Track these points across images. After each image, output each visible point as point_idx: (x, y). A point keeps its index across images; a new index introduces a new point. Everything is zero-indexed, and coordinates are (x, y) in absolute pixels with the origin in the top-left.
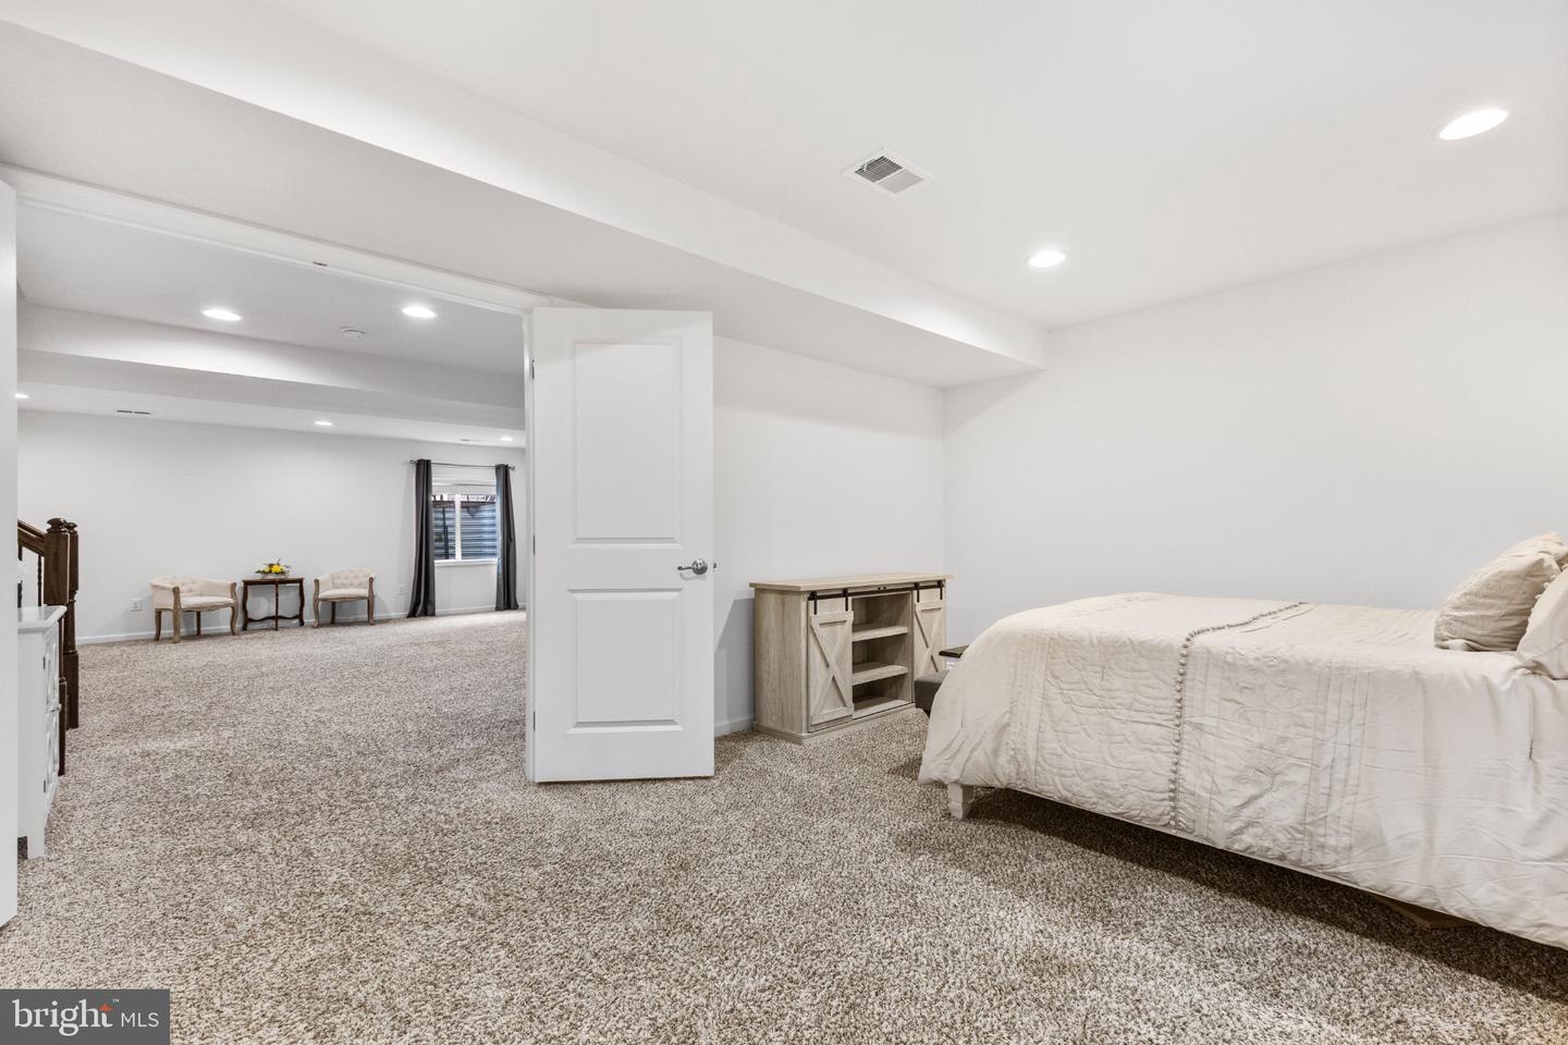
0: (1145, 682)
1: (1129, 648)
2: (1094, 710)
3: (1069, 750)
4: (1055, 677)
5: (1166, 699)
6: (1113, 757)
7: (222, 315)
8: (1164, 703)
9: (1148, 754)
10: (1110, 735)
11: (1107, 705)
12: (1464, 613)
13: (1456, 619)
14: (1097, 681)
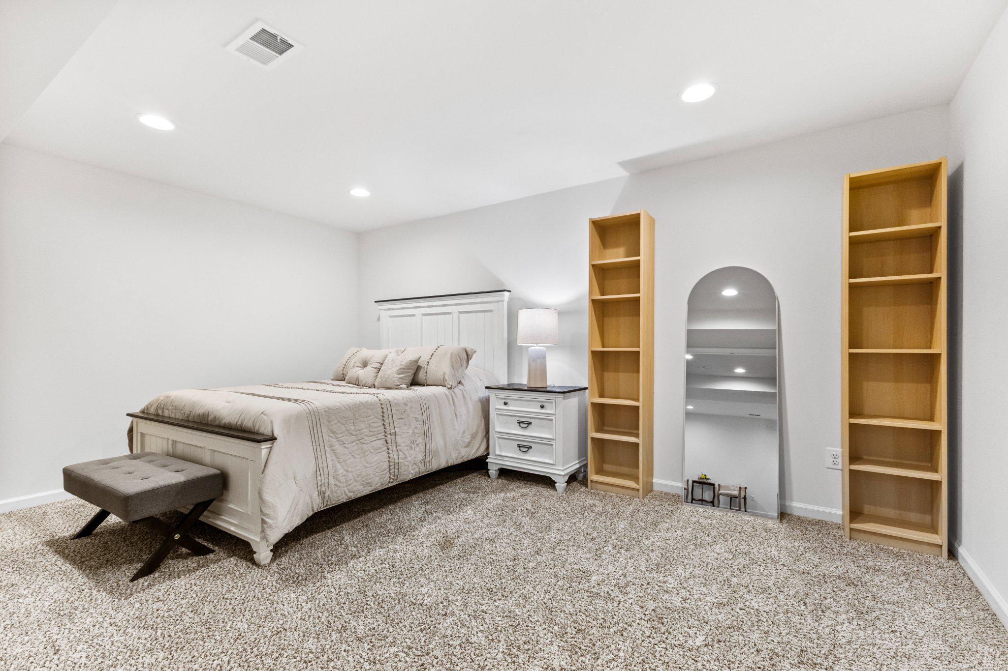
0: (371, 421)
1: (363, 407)
2: (354, 444)
3: (349, 470)
4: (333, 433)
5: (380, 426)
6: (367, 463)
7: (740, 371)
8: (379, 428)
9: (379, 454)
10: (364, 453)
11: (360, 438)
12: (401, 376)
13: (400, 378)
14: (353, 428)
